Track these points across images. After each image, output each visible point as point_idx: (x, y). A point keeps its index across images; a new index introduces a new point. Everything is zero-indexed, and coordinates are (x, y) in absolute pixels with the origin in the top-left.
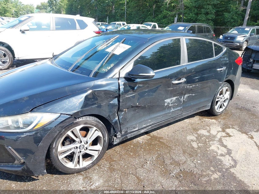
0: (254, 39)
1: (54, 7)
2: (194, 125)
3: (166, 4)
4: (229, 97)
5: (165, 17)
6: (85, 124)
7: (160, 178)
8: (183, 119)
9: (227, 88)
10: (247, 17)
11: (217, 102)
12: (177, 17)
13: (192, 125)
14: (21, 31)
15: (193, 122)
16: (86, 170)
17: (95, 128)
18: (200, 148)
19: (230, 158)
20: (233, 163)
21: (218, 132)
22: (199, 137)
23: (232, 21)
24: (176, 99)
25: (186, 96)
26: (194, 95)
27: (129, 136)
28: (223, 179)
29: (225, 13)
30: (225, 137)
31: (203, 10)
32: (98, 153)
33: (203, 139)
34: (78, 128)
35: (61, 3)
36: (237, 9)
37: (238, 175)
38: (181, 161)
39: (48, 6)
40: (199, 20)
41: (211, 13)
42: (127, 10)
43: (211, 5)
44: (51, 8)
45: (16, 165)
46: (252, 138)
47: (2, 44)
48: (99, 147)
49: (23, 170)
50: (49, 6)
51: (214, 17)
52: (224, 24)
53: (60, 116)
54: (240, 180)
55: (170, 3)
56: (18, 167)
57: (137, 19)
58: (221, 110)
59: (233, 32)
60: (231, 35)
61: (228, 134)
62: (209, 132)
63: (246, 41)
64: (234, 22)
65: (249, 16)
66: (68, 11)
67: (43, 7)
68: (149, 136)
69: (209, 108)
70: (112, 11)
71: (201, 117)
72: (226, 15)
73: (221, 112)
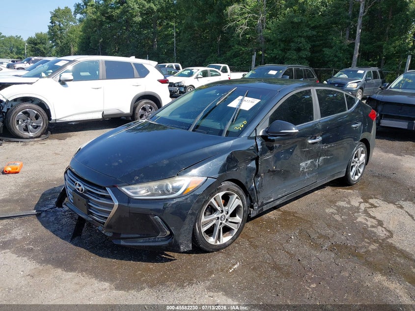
0: (370, 85)
1: (59, 41)
2: (328, 197)
3: (238, 36)
4: (364, 161)
5: (236, 55)
6: (228, 189)
7: (313, 251)
8: (313, 191)
9: (362, 149)
10: (356, 55)
11: (352, 167)
12: (255, 55)
13: (325, 197)
14: (60, 81)
15: (325, 193)
16: (226, 247)
17: (236, 196)
18: (345, 220)
19: (383, 229)
20: (388, 234)
21: (360, 203)
22: (340, 210)
23: (336, 59)
24: (311, 162)
25: (321, 158)
26: (329, 157)
27: (265, 208)
28: (382, 249)
29: (324, 49)
30: (370, 208)
31: (292, 44)
32: (238, 226)
33: (344, 211)
34: (221, 194)
35: (70, 35)
36: (341, 42)
37: (398, 245)
38: (328, 234)
39: (49, 39)
40: (289, 59)
41: (305, 49)
42: (177, 45)
43: (304, 37)
44: (53, 42)
45: (159, 240)
46: (401, 207)
47: (31, 100)
48: (238, 219)
49: (169, 243)
50: (51, 39)
51: (310, 54)
52: (324, 64)
53: (207, 179)
54: (401, 249)
55: (244, 35)
56: (162, 241)
57: (193, 58)
58: (357, 177)
59: (341, 76)
60: (339, 81)
61: (372, 204)
62: (349, 203)
63: (361, 88)
64: (339, 61)
65: (359, 52)
66: (82, 46)
67: (39, 41)
68: (280, 211)
69: (344, 175)
70: (153, 46)
71: (334, 188)
72: (327, 51)
73: (357, 180)
